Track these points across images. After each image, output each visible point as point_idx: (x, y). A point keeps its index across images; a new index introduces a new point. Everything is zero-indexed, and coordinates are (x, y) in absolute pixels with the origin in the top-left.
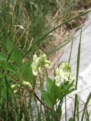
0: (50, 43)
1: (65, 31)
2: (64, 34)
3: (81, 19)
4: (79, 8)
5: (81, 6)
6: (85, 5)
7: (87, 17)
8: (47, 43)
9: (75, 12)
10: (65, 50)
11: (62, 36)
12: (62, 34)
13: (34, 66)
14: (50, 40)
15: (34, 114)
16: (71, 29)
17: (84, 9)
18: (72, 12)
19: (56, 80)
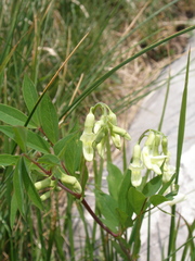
0: (111, 88)
1: (143, 64)
2: (142, 70)
3: (178, 40)
4: (175, 16)
5: (179, 10)
6: (187, 8)
7: (192, 36)
8: (105, 89)
9: (165, 23)
10: (143, 105)
11: (138, 75)
12: (137, 69)
13: (87, 139)
14: (112, 83)
15: (76, 245)
16: (157, 60)
17: (186, 18)
18: (160, 24)
19: (133, 172)
